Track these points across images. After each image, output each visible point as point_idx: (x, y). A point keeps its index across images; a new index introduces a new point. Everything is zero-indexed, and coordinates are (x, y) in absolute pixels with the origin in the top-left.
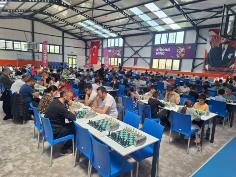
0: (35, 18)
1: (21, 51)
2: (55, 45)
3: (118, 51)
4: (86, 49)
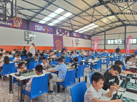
1: (118, 44)
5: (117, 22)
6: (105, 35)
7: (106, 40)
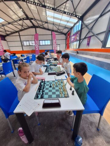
0: (36, 26)
1: (33, 46)
2: (47, 40)
3: (78, 35)
4: (66, 39)
5: (26, 19)
6: (20, 36)
7: (22, 42)
